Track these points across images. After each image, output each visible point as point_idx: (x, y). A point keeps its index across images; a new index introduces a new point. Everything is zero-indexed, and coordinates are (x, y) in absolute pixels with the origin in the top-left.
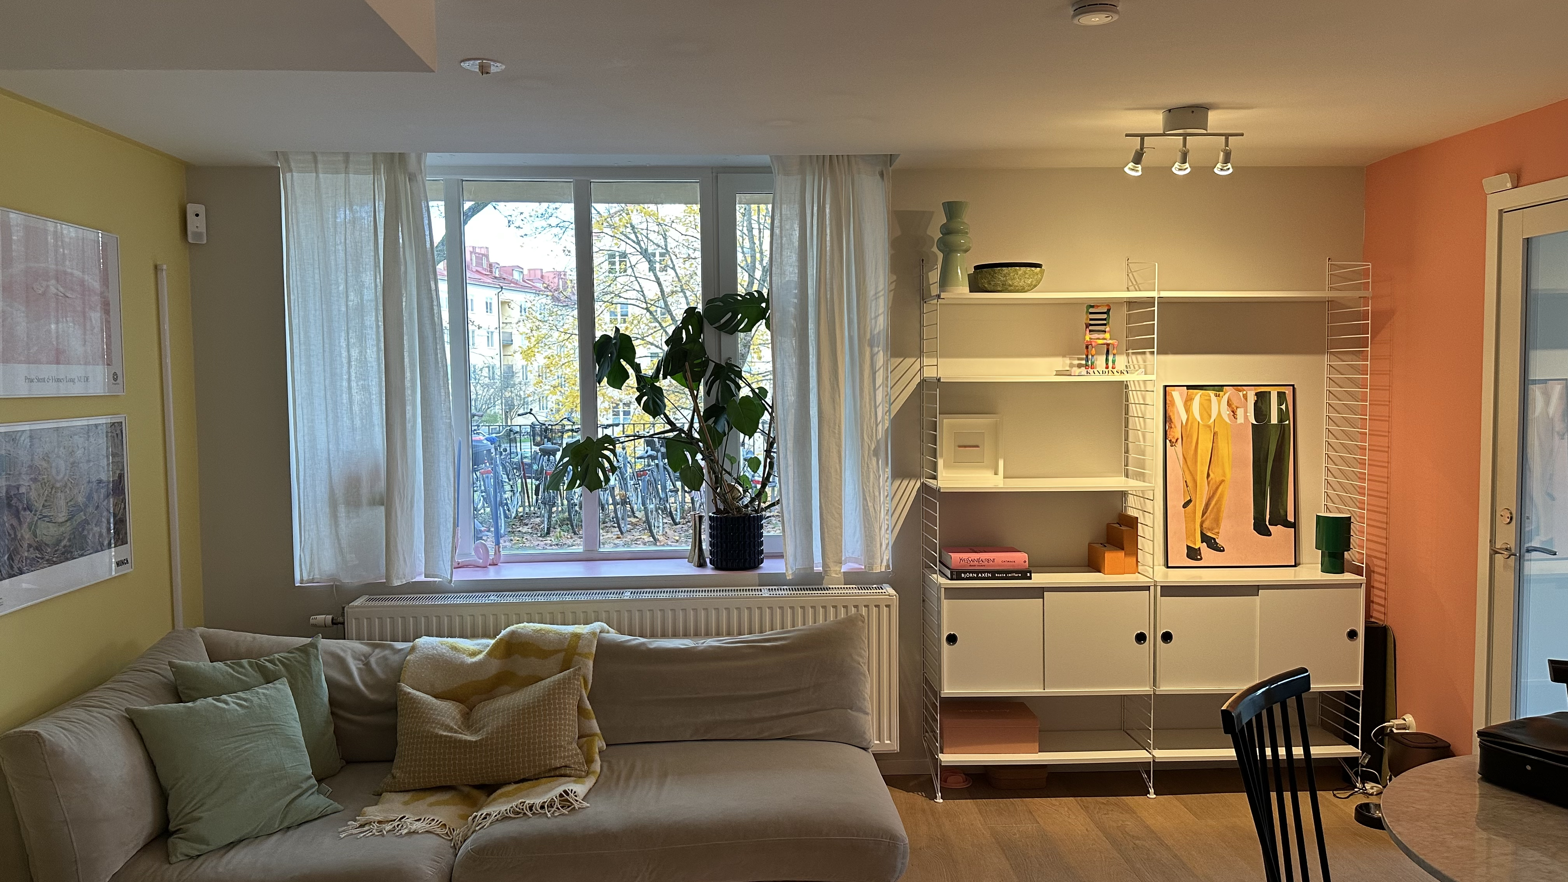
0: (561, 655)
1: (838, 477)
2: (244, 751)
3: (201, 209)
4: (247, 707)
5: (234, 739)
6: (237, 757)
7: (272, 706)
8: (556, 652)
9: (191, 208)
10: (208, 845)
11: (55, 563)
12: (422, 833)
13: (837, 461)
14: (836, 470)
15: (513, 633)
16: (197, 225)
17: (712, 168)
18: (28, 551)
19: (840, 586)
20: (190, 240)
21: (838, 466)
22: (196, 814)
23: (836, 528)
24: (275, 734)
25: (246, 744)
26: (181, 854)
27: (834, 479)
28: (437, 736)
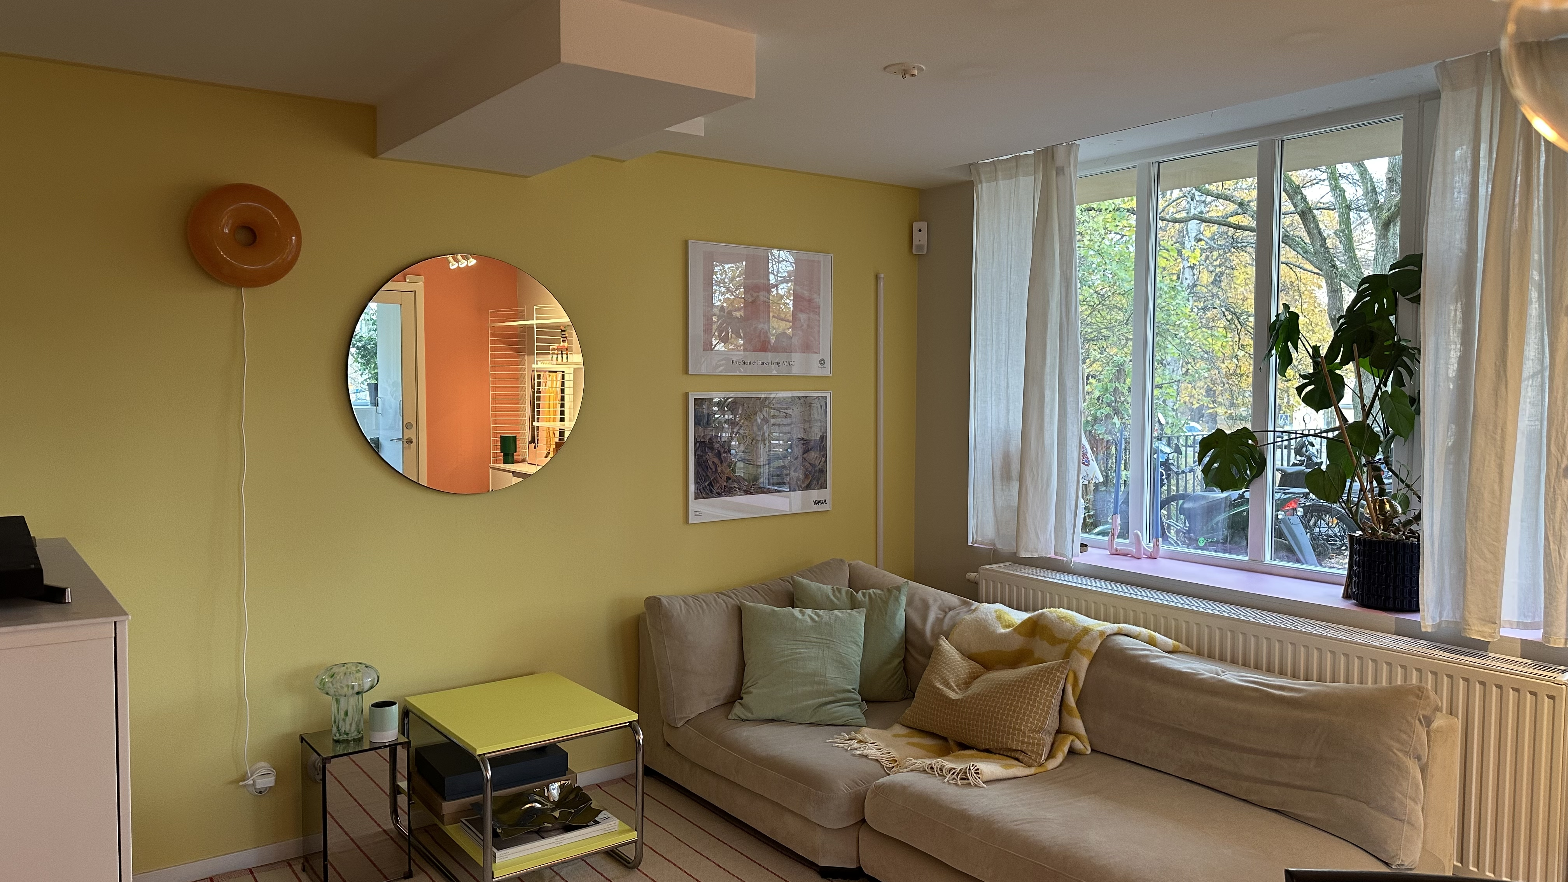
0: (1066, 645)
1: (1496, 502)
2: (797, 653)
3: (923, 225)
4: (816, 622)
5: (795, 642)
6: (791, 656)
7: (837, 626)
8: (1063, 641)
9: (917, 225)
10: (752, 714)
11: (751, 493)
12: (871, 759)
13: (1497, 480)
14: (1493, 492)
15: (1042, 614)
16: (920, 239)
17: (1420, 96)
18: (727, 482)
19: (1512, 658)
20: (914, 252)
21: (1496, 487)
22: (751, 689)
23: (1487, 572)
24: (829, 647)
25: (802, 649)
26: (735, 714)
27: (1489, 504)
28: (935, 687)
